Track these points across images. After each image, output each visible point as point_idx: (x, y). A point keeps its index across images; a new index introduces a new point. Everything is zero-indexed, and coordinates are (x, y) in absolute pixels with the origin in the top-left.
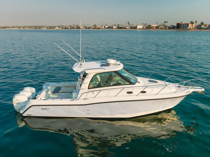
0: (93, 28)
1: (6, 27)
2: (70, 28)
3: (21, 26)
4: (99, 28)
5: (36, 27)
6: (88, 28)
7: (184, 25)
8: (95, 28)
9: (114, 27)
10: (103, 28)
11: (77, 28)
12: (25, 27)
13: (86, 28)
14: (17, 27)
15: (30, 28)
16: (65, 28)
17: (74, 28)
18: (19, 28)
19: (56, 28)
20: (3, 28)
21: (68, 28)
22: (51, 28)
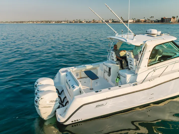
0: (93, 22)
1: (23, 22)
2: (74, 22)
3: (34, 21)
4: (98, 22)
5: (47, 22)
6: (89, 22)
7: (167, 19)
8: (94, 22)
9: (110, 21)
10: (101, 22)
11: (80, 22)
12: (38, 21)
13: (87, 22)
14: (32, 21)
15: (42, 22)
16: (70, 22)
17: (77, 22)
18: (33, 23)
19: (63, 22)
20: (20, 22)
21: (72, 22)
22: (59, 22)
